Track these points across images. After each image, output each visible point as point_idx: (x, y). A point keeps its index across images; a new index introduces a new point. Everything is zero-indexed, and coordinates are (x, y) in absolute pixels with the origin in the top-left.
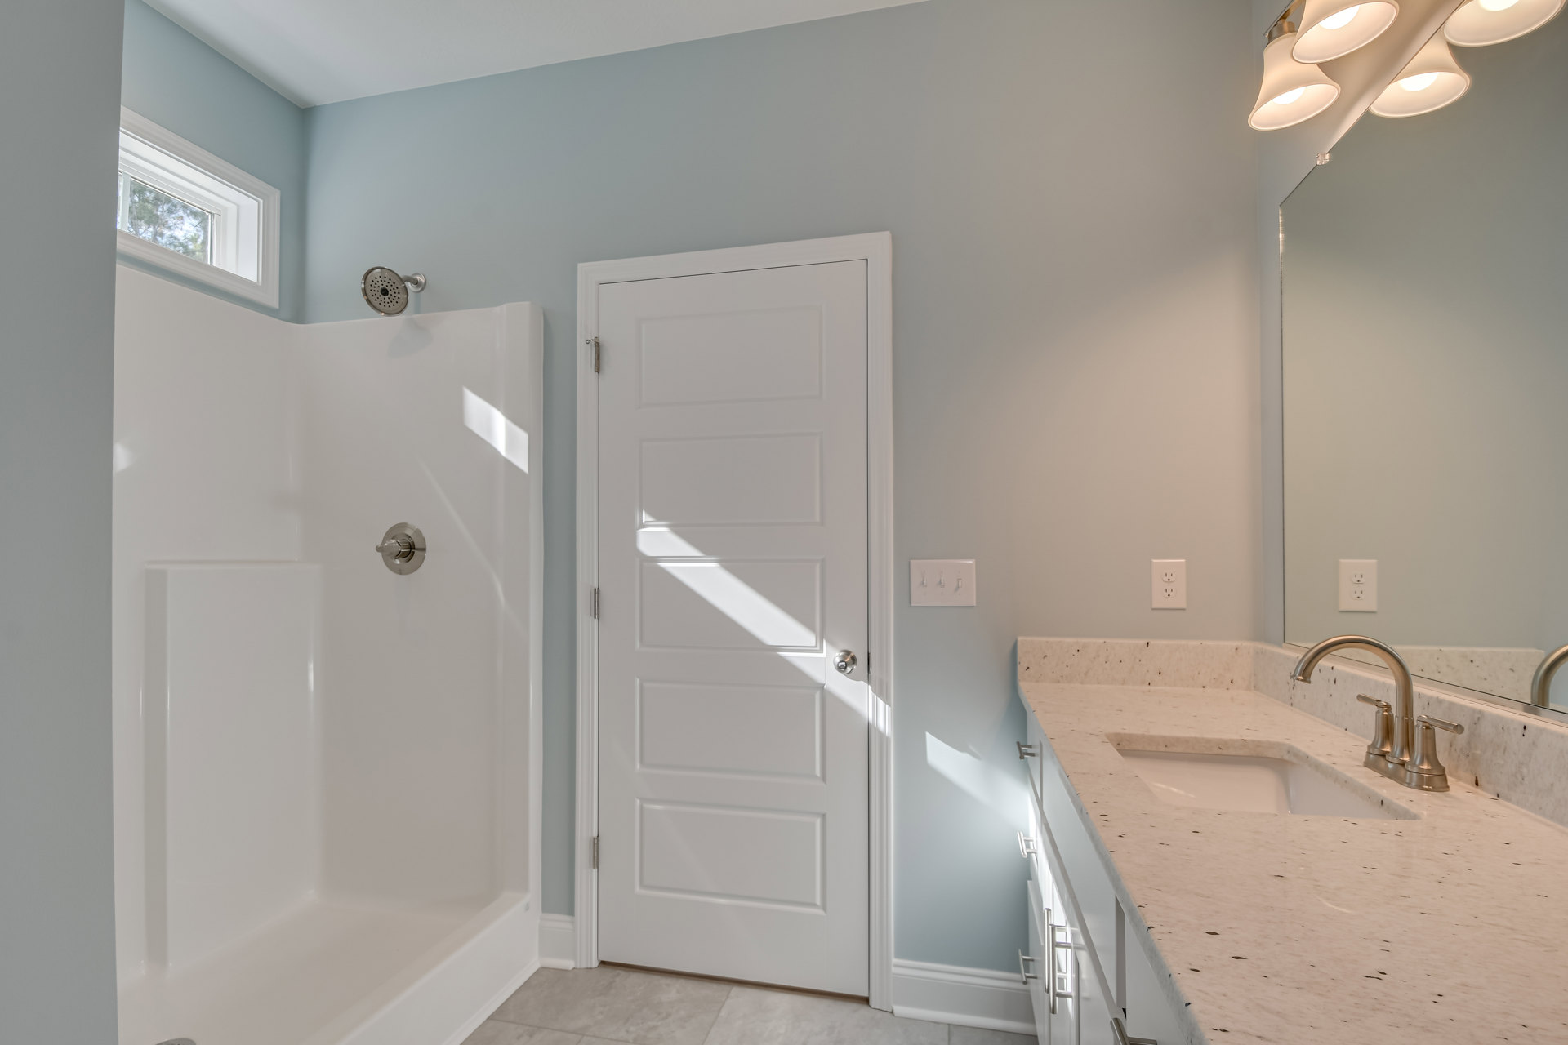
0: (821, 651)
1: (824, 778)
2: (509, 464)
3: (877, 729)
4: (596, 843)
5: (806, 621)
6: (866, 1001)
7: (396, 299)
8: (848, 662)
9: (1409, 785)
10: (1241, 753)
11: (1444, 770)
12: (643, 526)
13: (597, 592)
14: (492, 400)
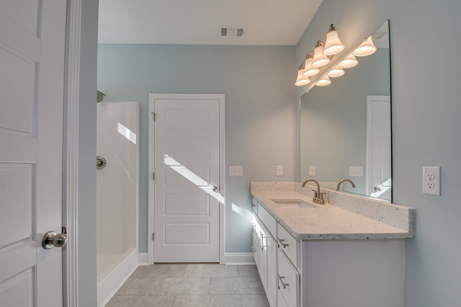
0: (209, 186)
1: (209, 215)
2: (131, 142)
3: (221, 203)
4: (153, 234)
5: (205, 179)
6: (219, 263)
7: (99, 99)
8: (215, 189)
9: (319, 204)
10: (293, 201)
11: (324, 201)
12: (166, 158)
13: (154, 174)
14: (126, 126)
